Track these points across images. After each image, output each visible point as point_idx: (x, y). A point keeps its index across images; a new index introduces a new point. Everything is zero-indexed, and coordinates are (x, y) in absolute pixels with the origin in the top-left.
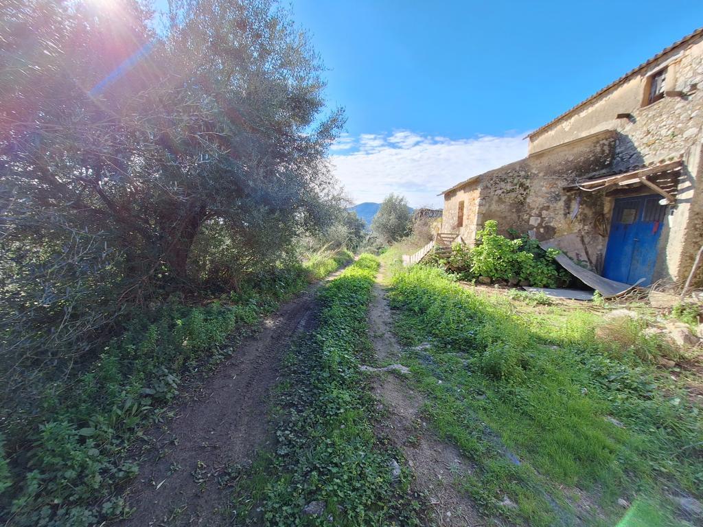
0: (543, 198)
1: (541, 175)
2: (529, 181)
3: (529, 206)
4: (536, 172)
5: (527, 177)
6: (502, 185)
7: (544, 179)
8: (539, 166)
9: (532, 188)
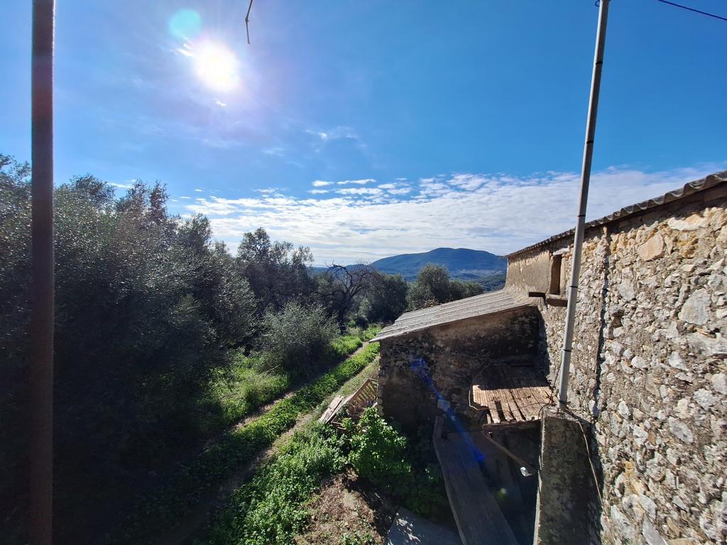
0: (452, 378)
1: (447, 349)
2: (433, 355)
3: (435, 385)
4: (442, 346)
5: (431, 350)
6: (403, 355)
7: (452, 356)
8: (444, 338)
9: (438, 364)
